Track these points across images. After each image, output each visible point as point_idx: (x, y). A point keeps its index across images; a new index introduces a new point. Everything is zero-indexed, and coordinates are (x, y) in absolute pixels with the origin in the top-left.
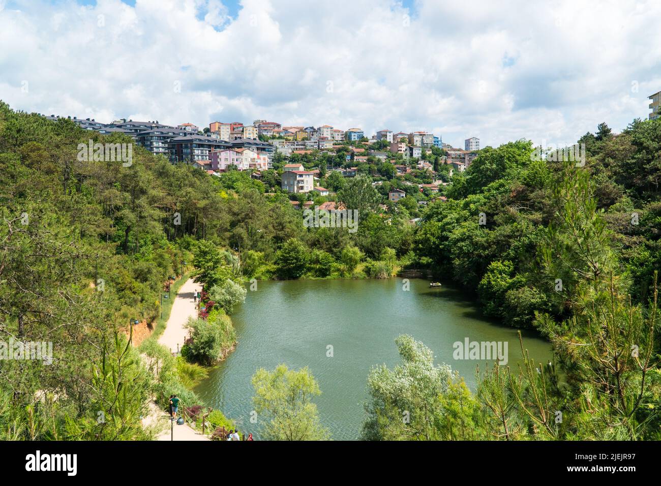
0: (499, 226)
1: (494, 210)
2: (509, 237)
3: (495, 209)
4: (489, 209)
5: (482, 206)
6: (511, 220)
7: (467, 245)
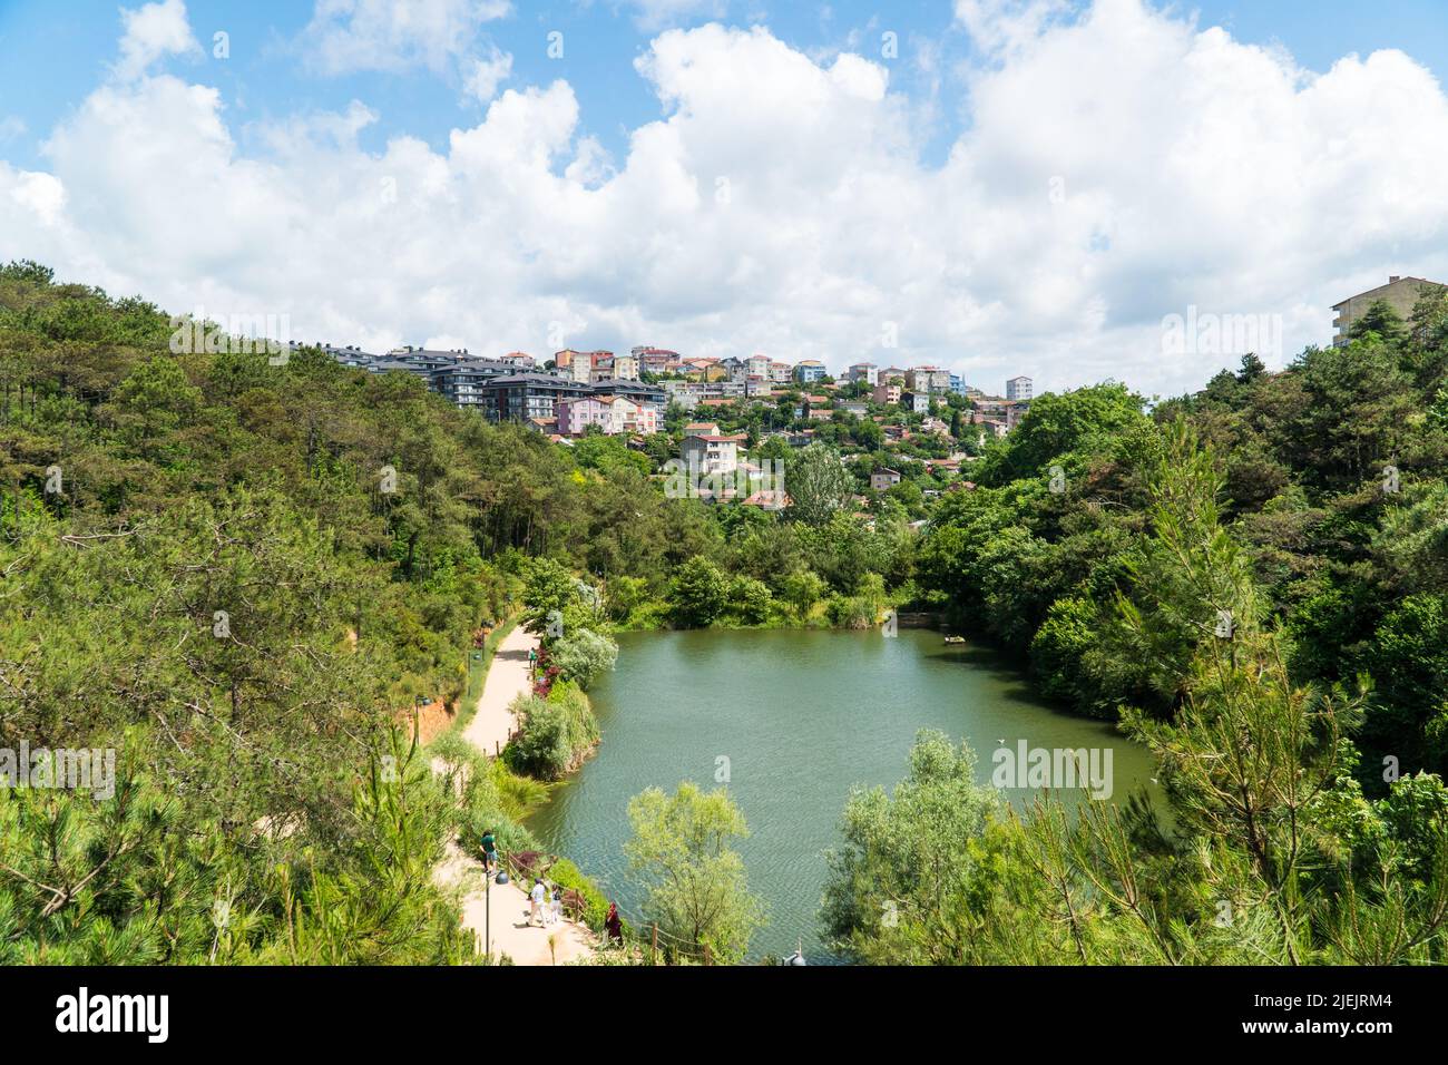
0: (1068, 535)
1: (1058, 507)
2: (1087, 555)
3: (1060, 505)
4: (1050, 505)
5: (1037, 500)
6: (1091, 524)
7: (1009, 569)
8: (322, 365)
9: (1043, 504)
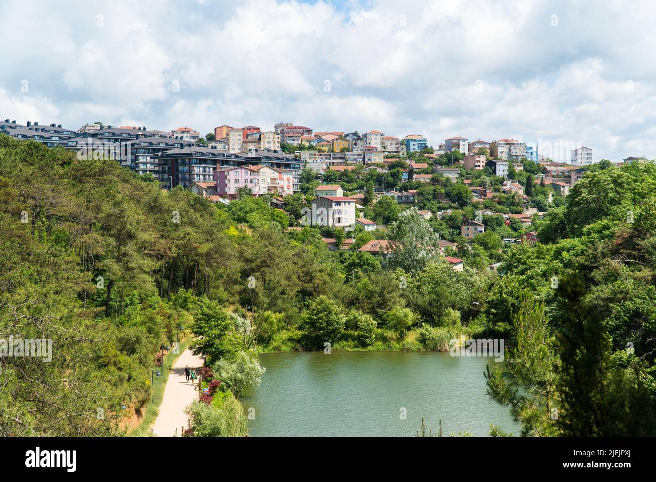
0: (596, 284)
1: (592, 262)
2: (610, 300)
3: (593, 260)
4: (586, 260)
5: (577, 255)
6: (613, 276)
7: (553, 309)
8: (44, 156)
9: (581, 260)
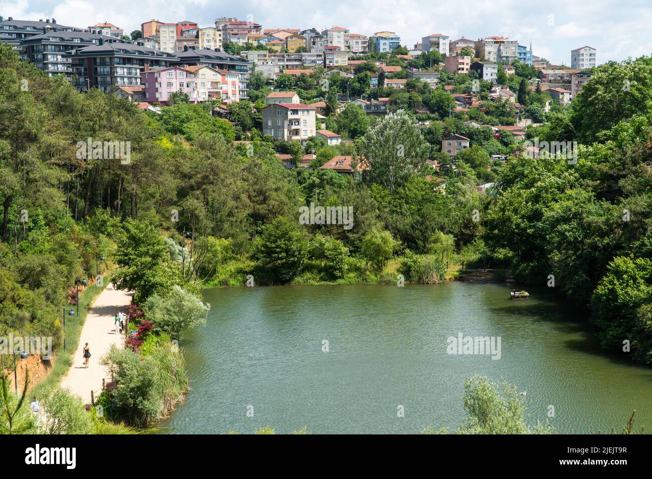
0: (627, 196)
1: (619, 170)
2: (645, 215)
3: (621, 168)
7: (573, 228)
9: (605, 167)
